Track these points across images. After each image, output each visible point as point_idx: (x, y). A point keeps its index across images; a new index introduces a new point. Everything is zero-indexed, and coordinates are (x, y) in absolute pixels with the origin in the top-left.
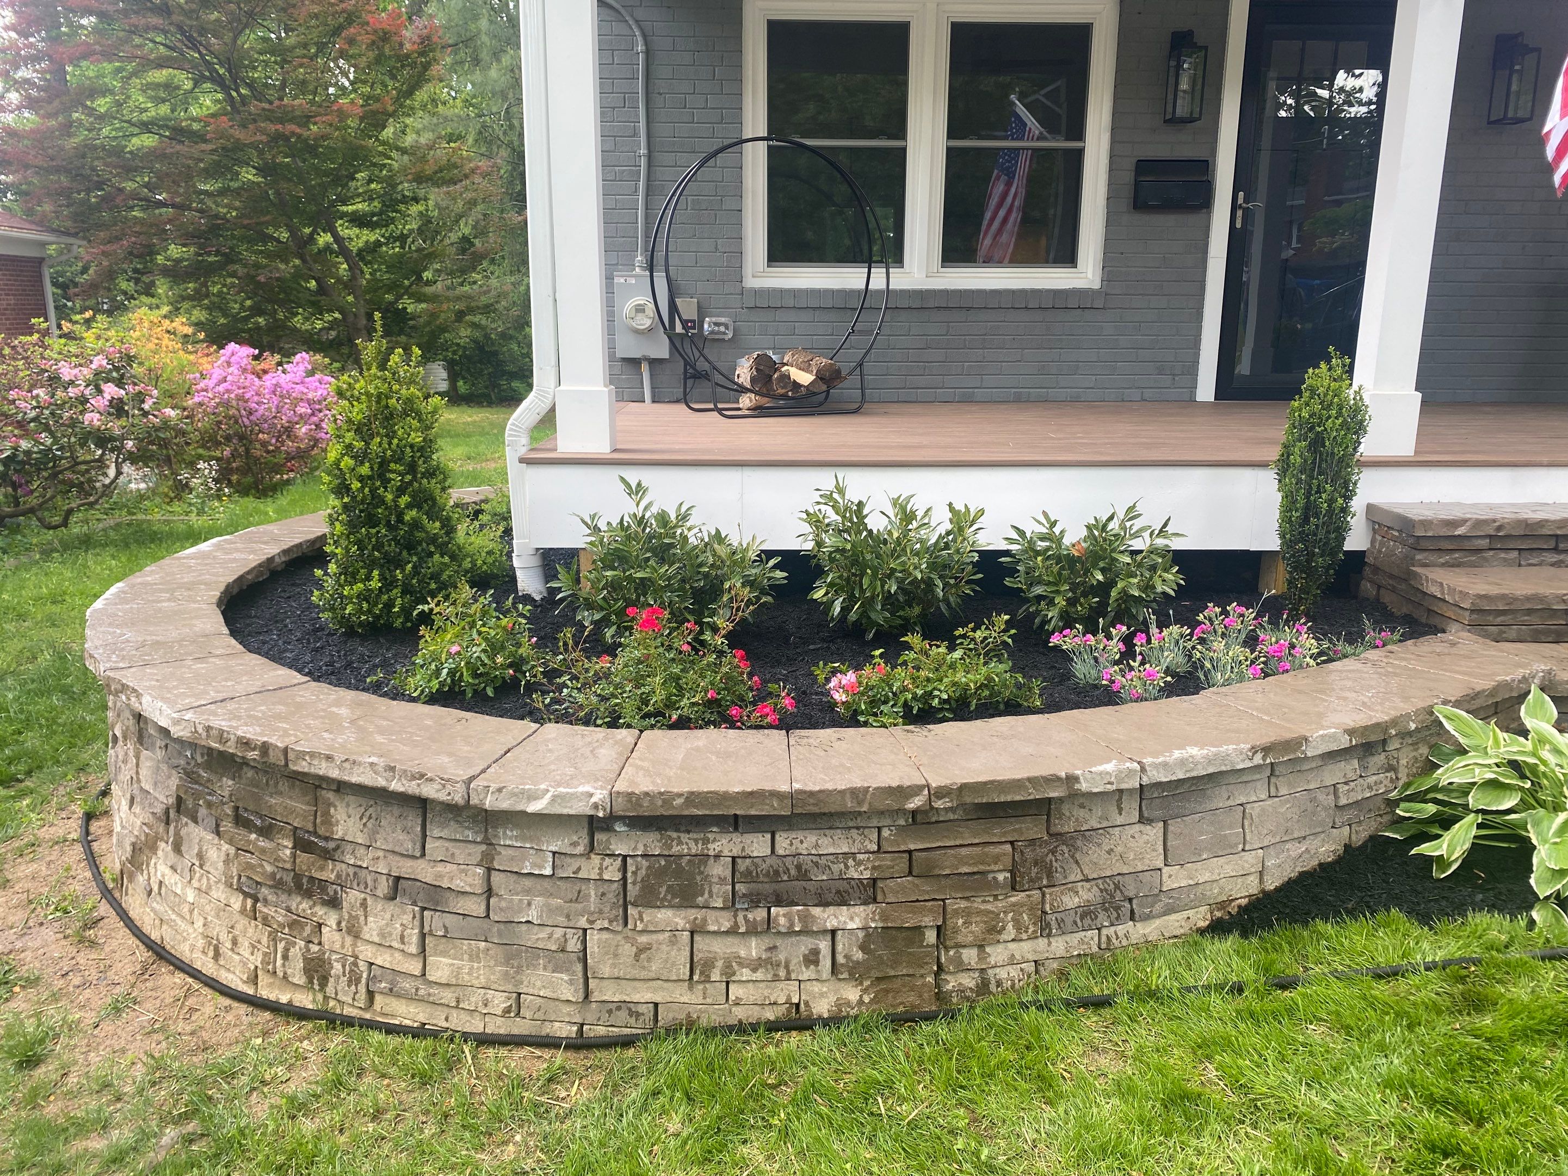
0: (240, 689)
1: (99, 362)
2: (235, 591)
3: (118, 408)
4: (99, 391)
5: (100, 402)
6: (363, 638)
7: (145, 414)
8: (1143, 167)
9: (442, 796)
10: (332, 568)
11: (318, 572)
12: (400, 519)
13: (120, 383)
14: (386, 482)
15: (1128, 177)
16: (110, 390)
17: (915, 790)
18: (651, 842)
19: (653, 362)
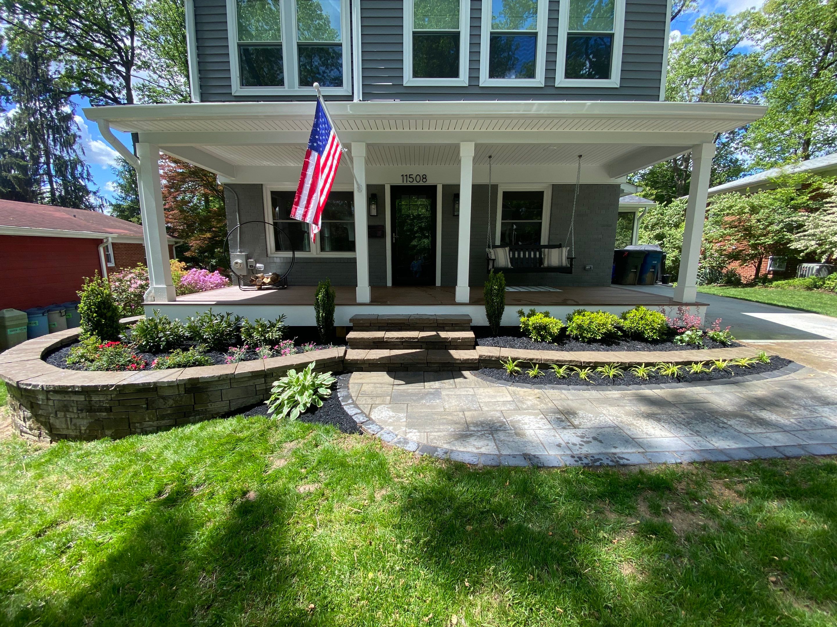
19: (243, 276)
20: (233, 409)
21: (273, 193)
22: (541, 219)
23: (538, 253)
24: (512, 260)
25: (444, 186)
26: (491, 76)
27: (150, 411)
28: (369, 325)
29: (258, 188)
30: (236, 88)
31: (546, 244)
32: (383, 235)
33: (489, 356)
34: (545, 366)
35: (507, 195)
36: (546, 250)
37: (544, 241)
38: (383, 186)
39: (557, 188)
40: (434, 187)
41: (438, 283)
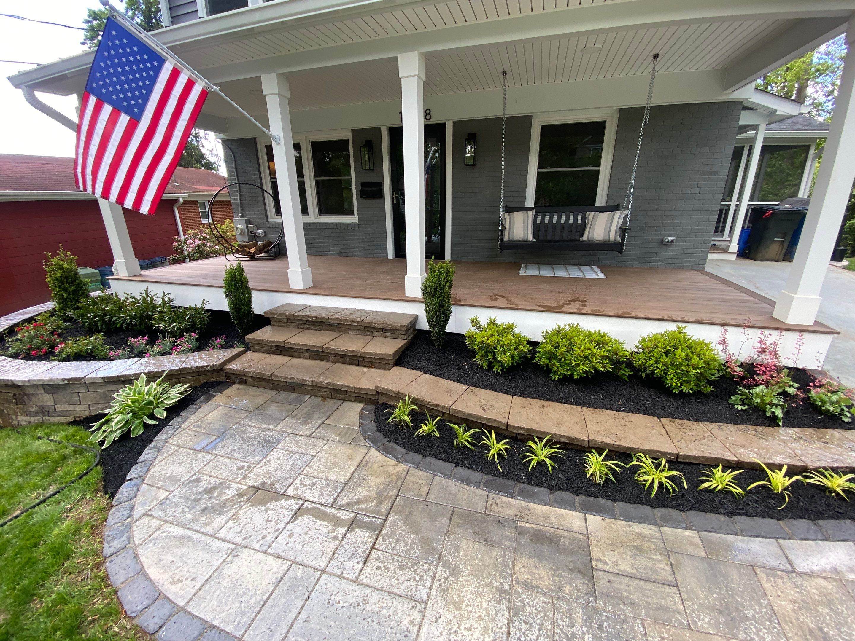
8: (364, 184)
22: (600, 165)
23: (580, 217)
24: (537, 229)
25: (456, 124)
27: (18, 406)
28: (286, 320)
29: (253, 142)
31: (603, 204)
32: (380, 195)
33: (387, 390)
35: (546, 130)
37: (601, 200)
38: (379, 129)
39: (626, 115)
40: (444, 125)
41: (448, 256)
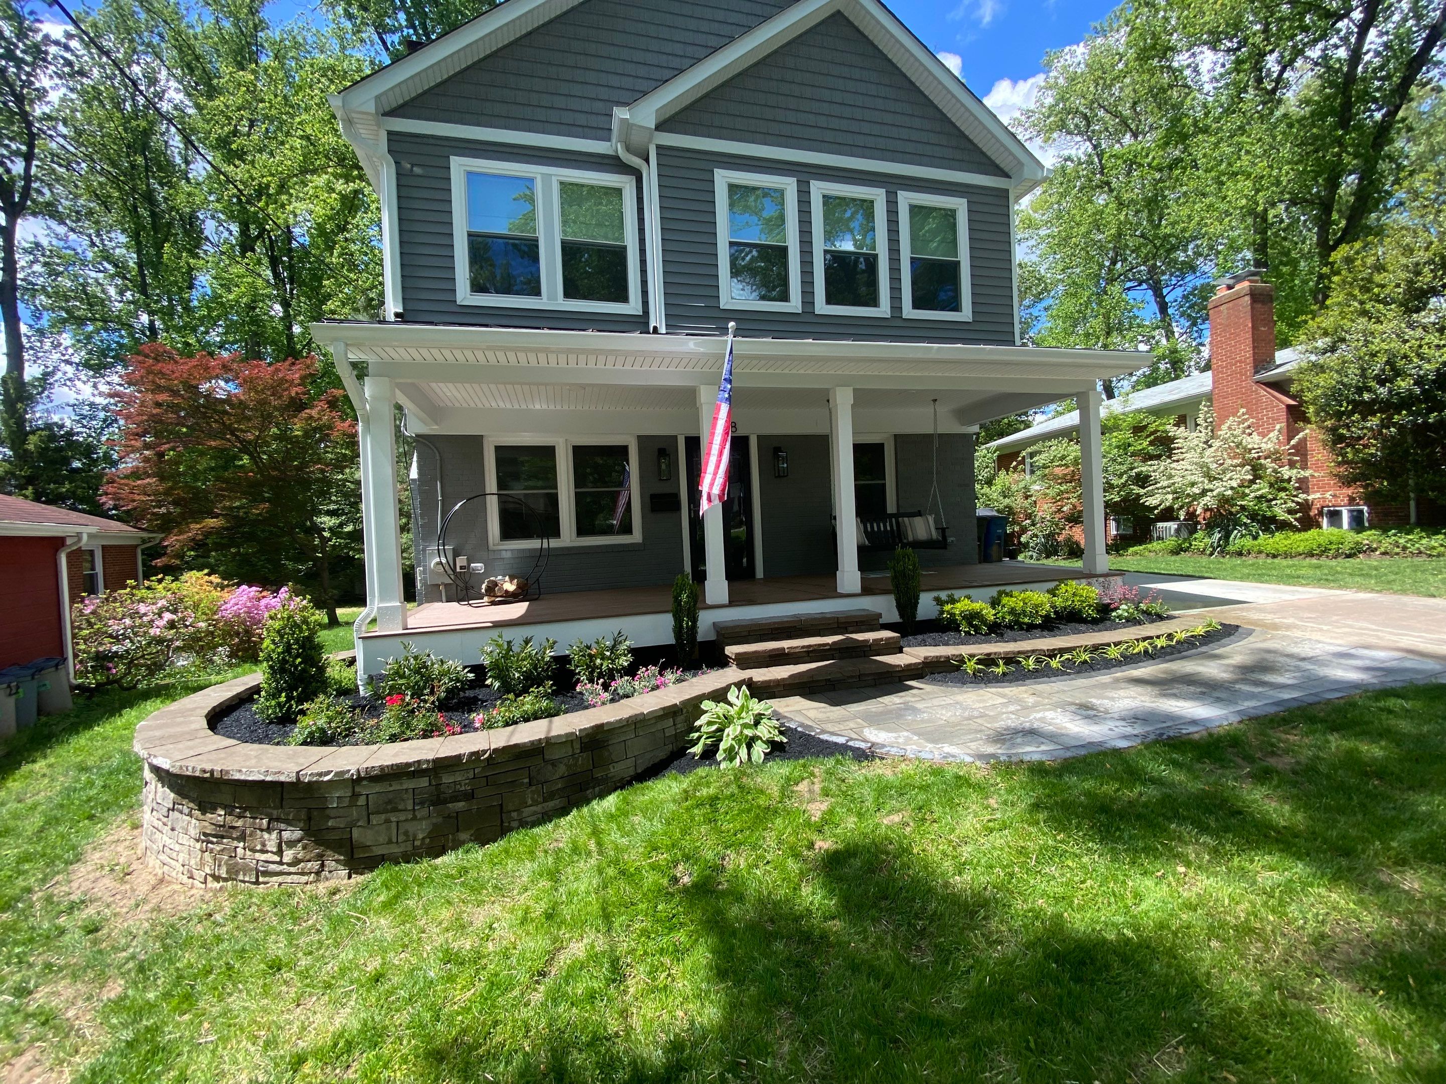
0: (207, 750)
1: (162, 603)
2: (217, 710)
3: (172, 625)
4: (161, 617)
5: (162, 623)
6: (278, 723)
7: (187, 627)
8: (653, 497)
9: (288, 780)
10: (263, 693)
11: (256, 697)
12: (296, 667)
13: (175, 612)
14: (290, 653)
15: (648, 500)
16: (167, 616)
17: (485, 752)
18: (378, 788)
19: (446, 585)
20: (639, 771)
21: (498, 449)
22: (884, 479)
25: (759, 437)
26: (829, 302)
27: (534, 788)
29: (477, 440)
30: (464, 295)
31: (896, 512)
32: (677, 507)
33: (934, 658)
34: (1010, 660)
36: (906, 519)
37: (891, 508)
38: (675, 437)
39: (900, 440)
40: (748, 438)
41: (760, 573)
